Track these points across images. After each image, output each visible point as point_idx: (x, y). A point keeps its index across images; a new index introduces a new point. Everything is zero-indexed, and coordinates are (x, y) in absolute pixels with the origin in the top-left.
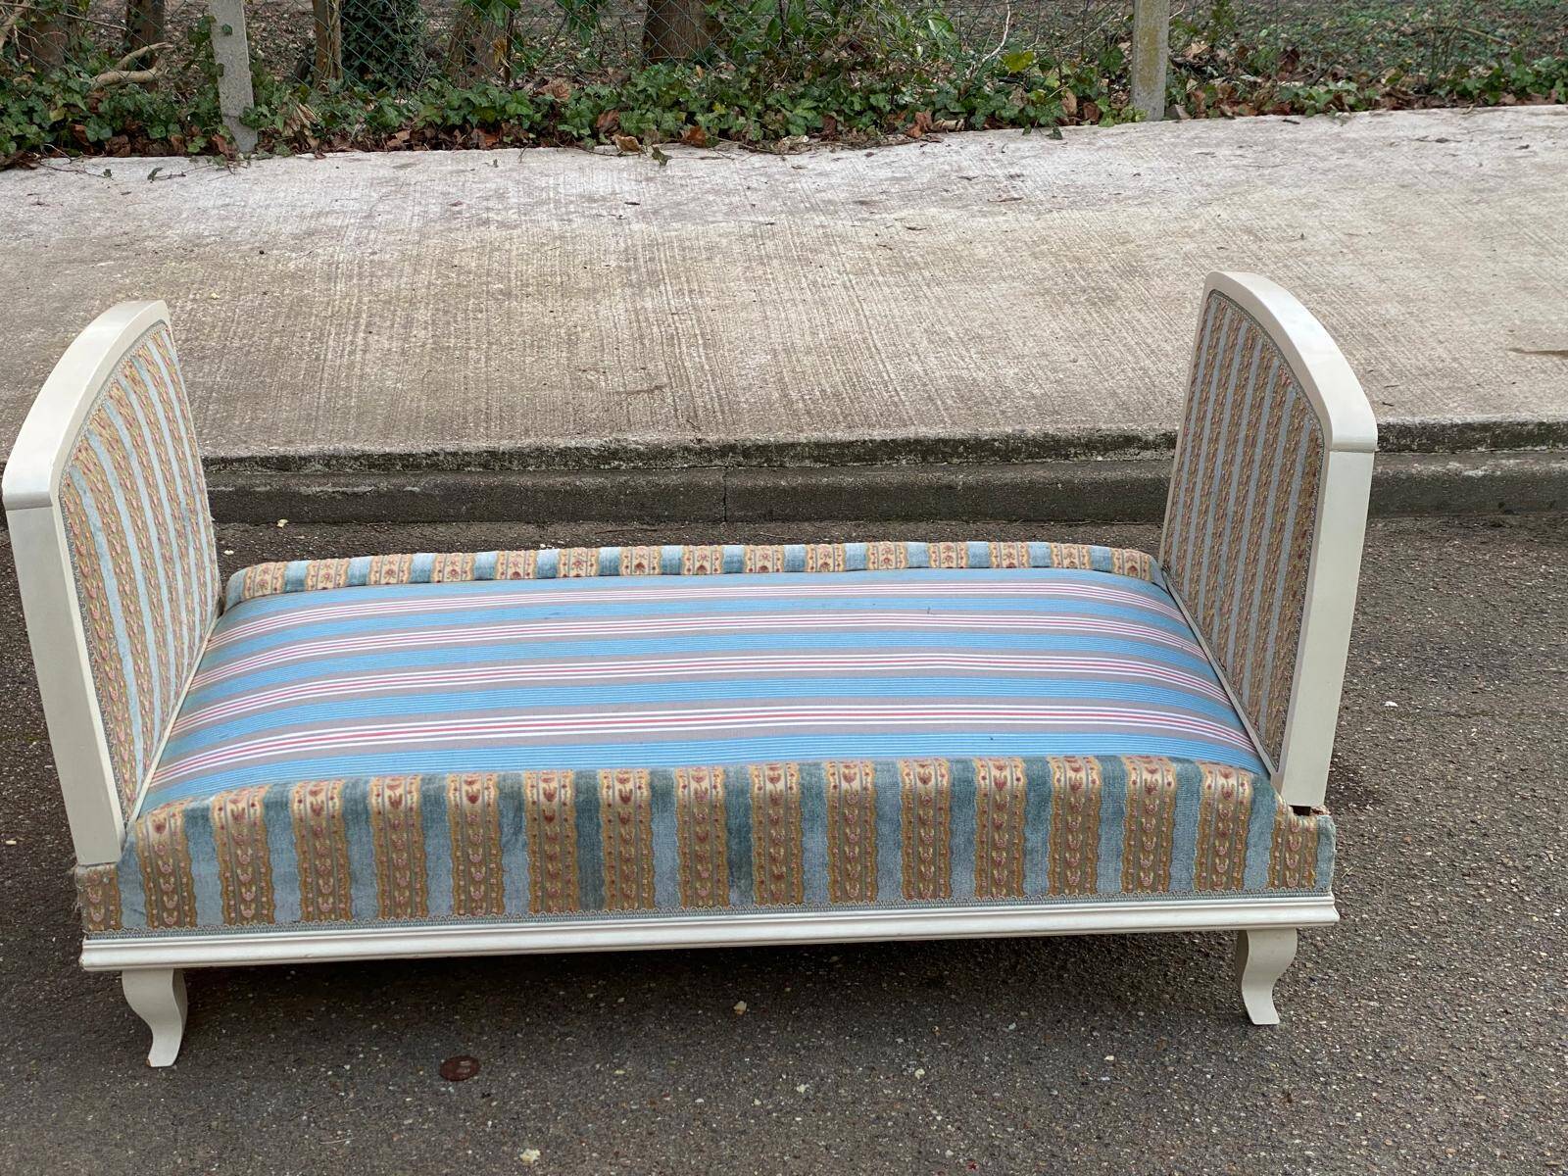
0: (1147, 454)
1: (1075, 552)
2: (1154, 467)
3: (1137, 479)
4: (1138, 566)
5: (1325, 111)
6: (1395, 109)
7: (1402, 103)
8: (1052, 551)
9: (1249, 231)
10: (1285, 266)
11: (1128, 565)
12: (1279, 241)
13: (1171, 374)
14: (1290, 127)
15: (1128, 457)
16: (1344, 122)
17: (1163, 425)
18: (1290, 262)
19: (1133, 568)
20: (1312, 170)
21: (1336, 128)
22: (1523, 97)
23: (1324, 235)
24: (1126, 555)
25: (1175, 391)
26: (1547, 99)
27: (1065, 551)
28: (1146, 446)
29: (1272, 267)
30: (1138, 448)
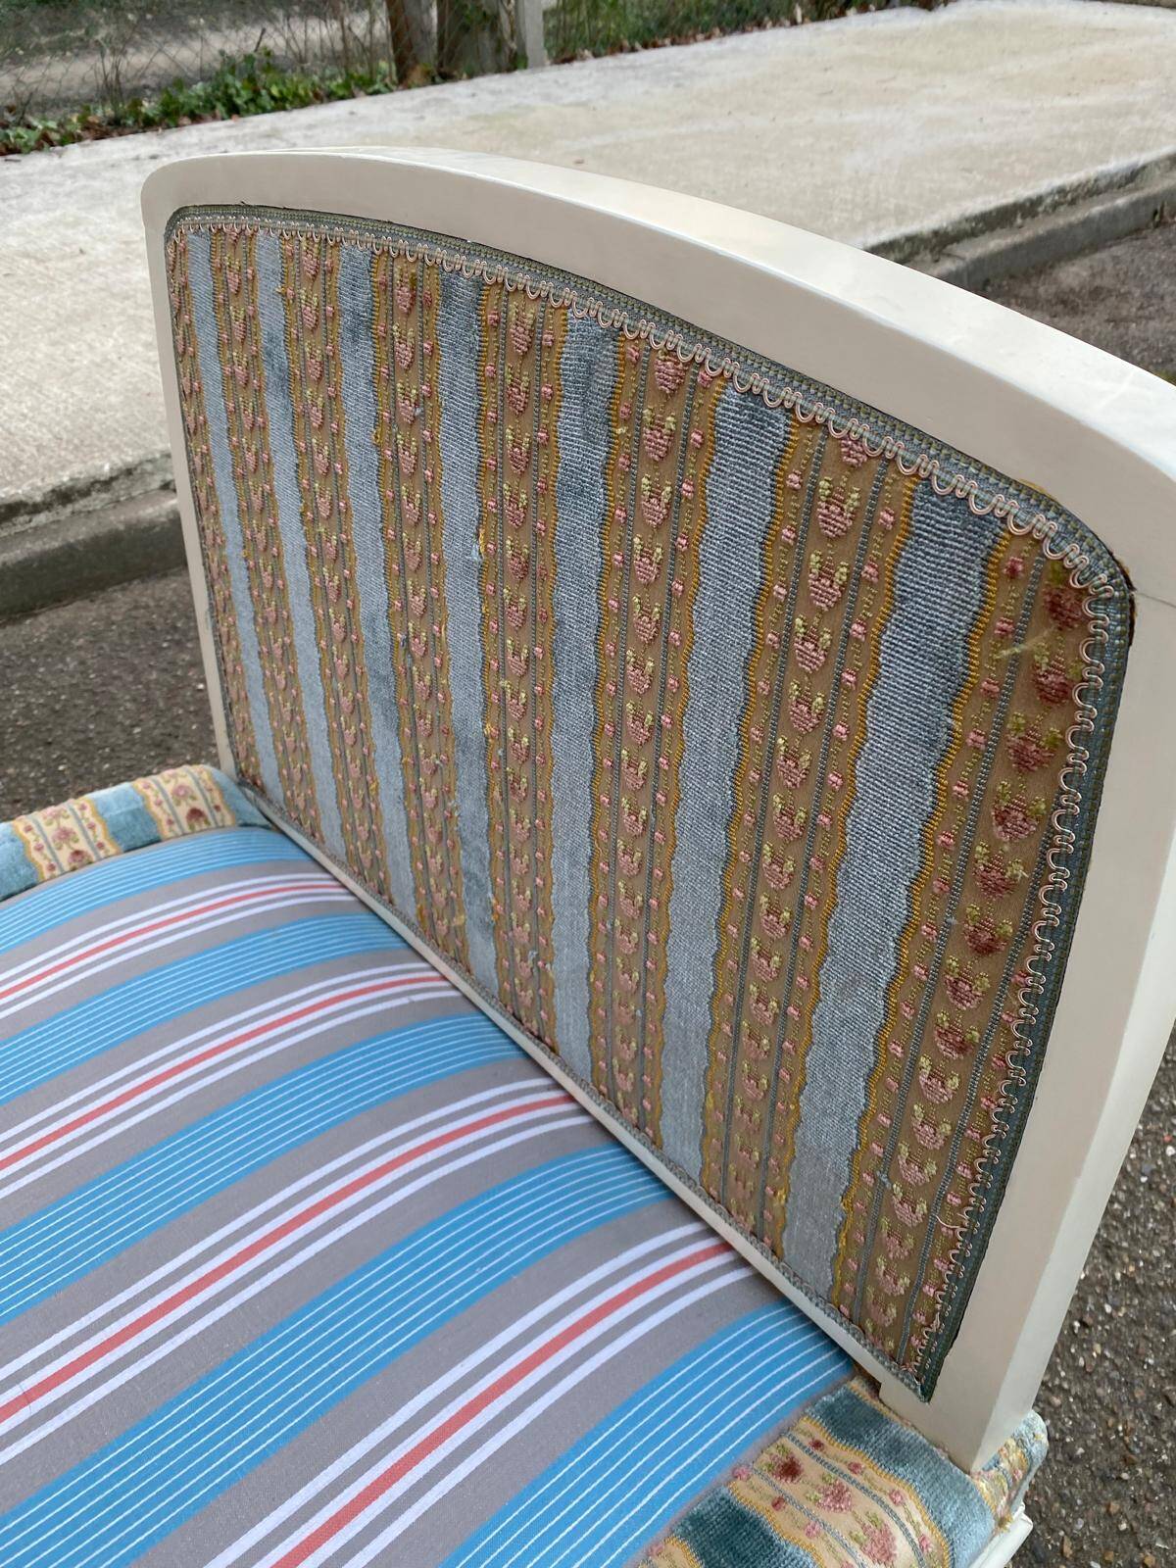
0: (42, 518)
1: (68, 823)
2: (56, 531)
3: (45, 553)
4: (201, 805)
5: (39, 148)
6: (97, 139)
7: (101, 133)
8: (25, 844)
9: (27, 255)
10: (82, 280)
11: (183, 811)
12: (63, 258)
13: (25, 416)
14: (13, 164)
15: (19, 528)
16: (60, 155)
17: (47, 480)
18: (84, 276)
19: (195, 814)
20: (56, 195)
21: (56, 160)
22: (195, 118)
23: (101, 247)
24: (169, 788)
25: (39, 434)
26: (215, 118)
27: (50, 831)
28: (36, 509)
29: (69, 283)
30: (29, 513)
